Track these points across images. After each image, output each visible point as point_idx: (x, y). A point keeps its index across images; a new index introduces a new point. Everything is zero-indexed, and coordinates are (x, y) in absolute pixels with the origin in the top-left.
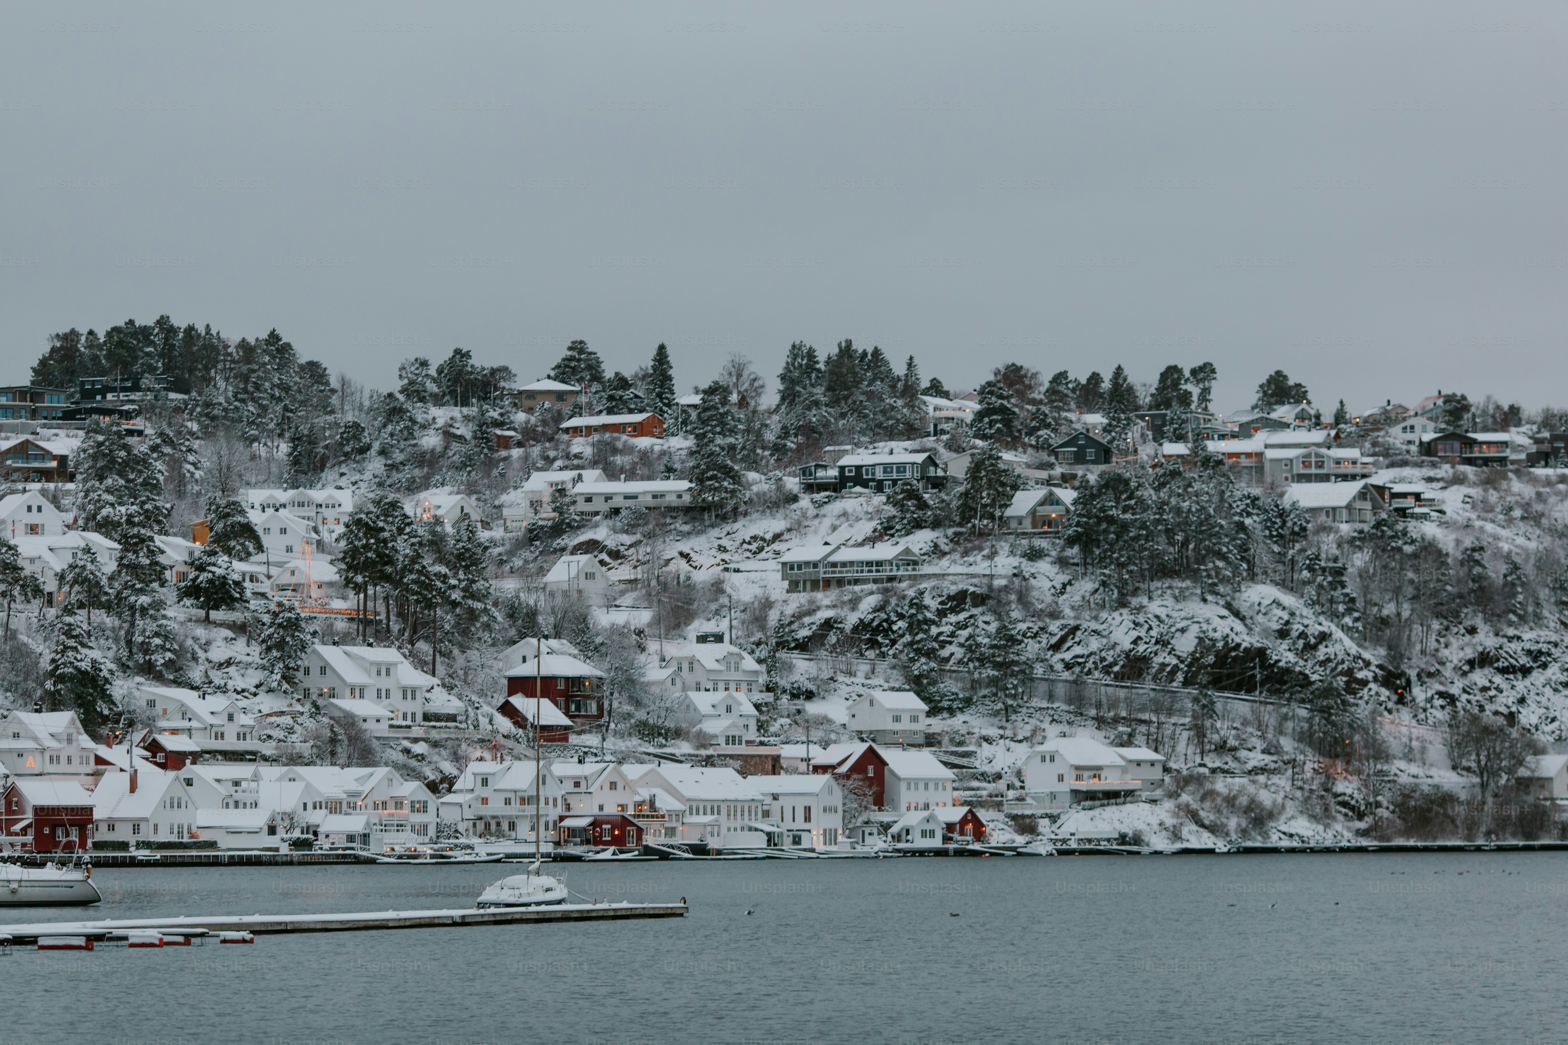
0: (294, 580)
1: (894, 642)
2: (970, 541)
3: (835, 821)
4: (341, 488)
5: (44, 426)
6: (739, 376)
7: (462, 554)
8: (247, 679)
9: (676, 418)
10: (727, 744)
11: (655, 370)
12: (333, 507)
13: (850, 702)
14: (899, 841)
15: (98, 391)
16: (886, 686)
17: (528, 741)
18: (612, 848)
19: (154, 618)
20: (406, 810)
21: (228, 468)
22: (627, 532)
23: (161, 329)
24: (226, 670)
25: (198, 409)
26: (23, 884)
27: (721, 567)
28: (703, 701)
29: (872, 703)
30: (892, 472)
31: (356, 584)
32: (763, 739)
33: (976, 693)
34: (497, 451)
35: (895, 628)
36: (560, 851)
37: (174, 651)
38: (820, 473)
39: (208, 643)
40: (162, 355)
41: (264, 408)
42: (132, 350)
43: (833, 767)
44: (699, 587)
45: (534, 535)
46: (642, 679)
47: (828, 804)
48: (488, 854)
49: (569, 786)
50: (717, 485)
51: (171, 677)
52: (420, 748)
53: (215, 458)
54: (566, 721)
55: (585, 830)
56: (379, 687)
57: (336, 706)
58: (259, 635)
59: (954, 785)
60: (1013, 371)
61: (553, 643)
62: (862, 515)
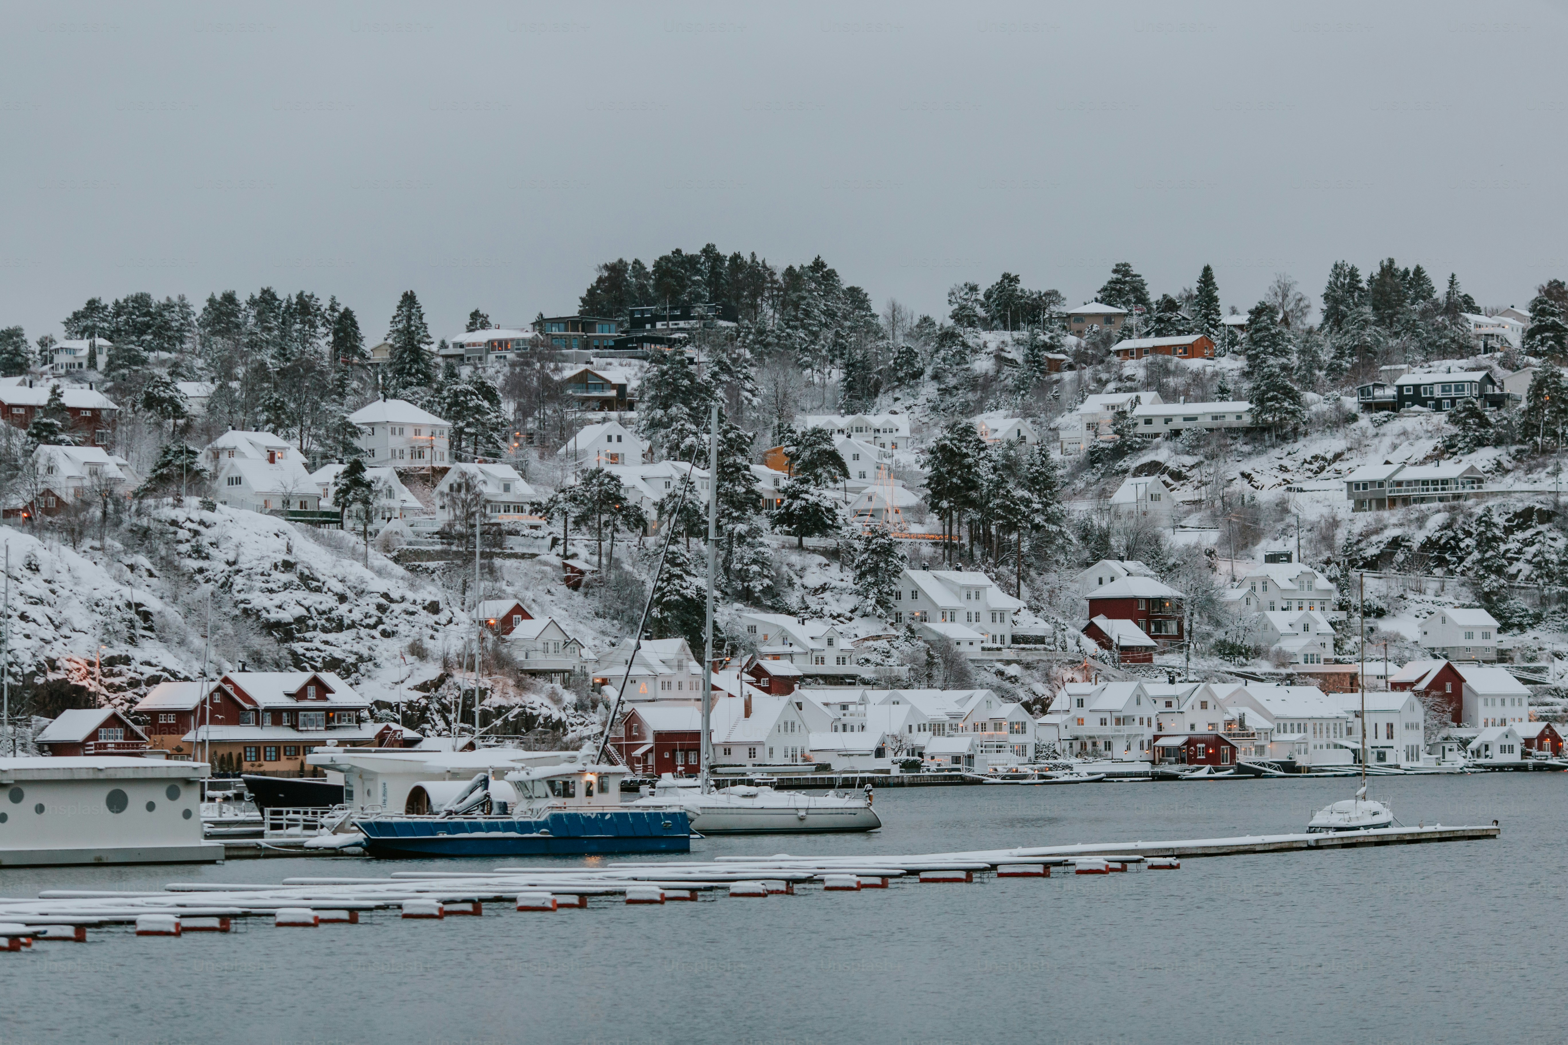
0: (872, 506)
1: (1461, 560)
2: (1534, 458)
3: (1417, 738)
4: (895, 413)
5: (597, 355)
6: (1285, 296)
7: (1036, 478)
8: (843, 605)
9: (1223, 339)
10: (1306, 662)
11: (1200, 292)
12: (891, 431)
13: (1421, 620)
14: (1478, 756)
15: (648, 320)
16: (1456, 603)
17: (1114, 662)
18: (1208, 767)
19: (751, 546)
20: (1005, 731)
21: (785, 395)
22: (1188, 453)
23: (708, 257)
24: (821, 596)
25: (751, 337)
26: (810, 811)
27: (1285, 487)
28: (1279, 620)
29: (1444, 621)
30: (1450, 391)
31: (941, 508)
32: (1338, 657)
33: (1546, 609)
34: (1049, 374)
35: (1462, 545)
36: (1158, 769)
37: (771, 578)
38: (1378, 393)
39: (803, 569)
40: (709, 283)
41: (815, 335)
42: (680, 280)
43: (1412, 684)
44: (1264, 507)
45: (1095, 457)
46: (1222, 599)
47: (1410, 721)
48: (1089, 774)
49: (1161, 706)
50: (1277, 405)
51: (769, 603)
52: (1013, 670)
53: (771, 385)
54: (1151, 642)
55: (1179, 748)
56: (968, 610)
57: (930, 630)
58: (853, 561)
59: (1531, 700)
60: (1555, 287)
61: (1130, 565)
62: (1422, 434)
